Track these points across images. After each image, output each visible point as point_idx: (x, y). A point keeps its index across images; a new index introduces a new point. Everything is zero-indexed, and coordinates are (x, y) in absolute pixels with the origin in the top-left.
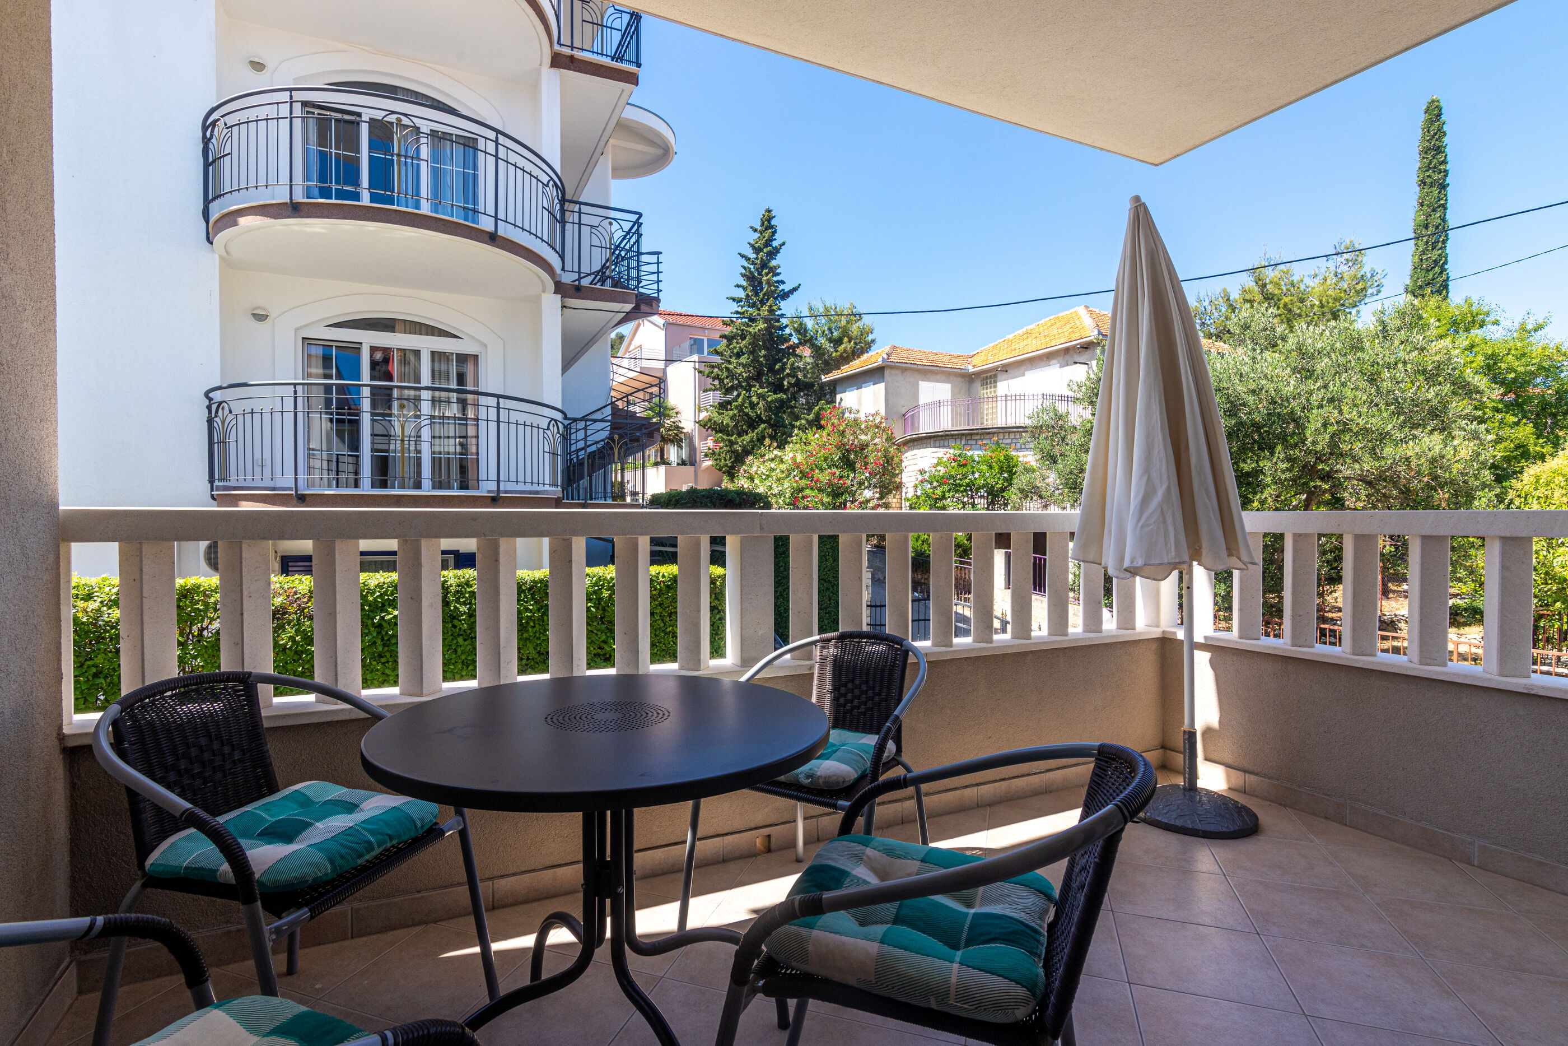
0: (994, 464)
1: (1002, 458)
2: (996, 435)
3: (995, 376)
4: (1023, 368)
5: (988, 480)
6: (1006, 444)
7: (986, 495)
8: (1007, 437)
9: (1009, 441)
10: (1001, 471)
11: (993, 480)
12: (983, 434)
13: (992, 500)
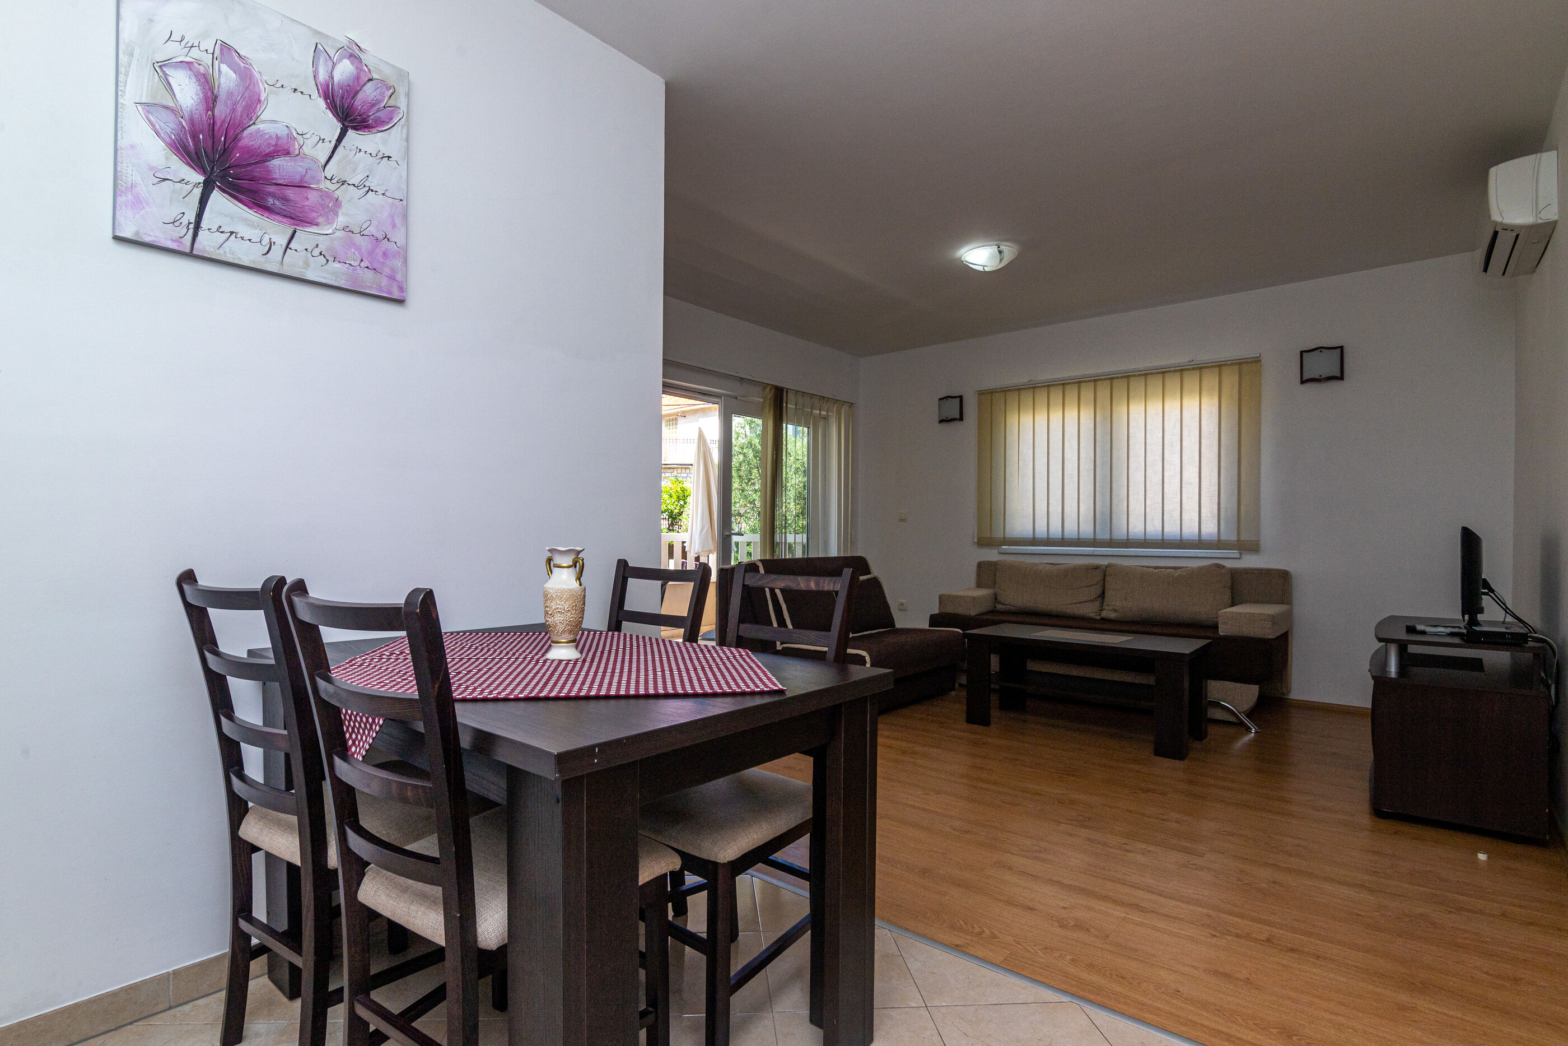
0: (673, 494)
1: (679, 490)
2: (675, 470)
3: (676, 419)
4: (698, 415)
5: (669, 507)
6: (683, 477)
7: (667, 517)
8: (684, 471)
9: (685, 475)
10: (679, 499)
11: (672, 506)
12: (666, 468)
13: (672, 522)
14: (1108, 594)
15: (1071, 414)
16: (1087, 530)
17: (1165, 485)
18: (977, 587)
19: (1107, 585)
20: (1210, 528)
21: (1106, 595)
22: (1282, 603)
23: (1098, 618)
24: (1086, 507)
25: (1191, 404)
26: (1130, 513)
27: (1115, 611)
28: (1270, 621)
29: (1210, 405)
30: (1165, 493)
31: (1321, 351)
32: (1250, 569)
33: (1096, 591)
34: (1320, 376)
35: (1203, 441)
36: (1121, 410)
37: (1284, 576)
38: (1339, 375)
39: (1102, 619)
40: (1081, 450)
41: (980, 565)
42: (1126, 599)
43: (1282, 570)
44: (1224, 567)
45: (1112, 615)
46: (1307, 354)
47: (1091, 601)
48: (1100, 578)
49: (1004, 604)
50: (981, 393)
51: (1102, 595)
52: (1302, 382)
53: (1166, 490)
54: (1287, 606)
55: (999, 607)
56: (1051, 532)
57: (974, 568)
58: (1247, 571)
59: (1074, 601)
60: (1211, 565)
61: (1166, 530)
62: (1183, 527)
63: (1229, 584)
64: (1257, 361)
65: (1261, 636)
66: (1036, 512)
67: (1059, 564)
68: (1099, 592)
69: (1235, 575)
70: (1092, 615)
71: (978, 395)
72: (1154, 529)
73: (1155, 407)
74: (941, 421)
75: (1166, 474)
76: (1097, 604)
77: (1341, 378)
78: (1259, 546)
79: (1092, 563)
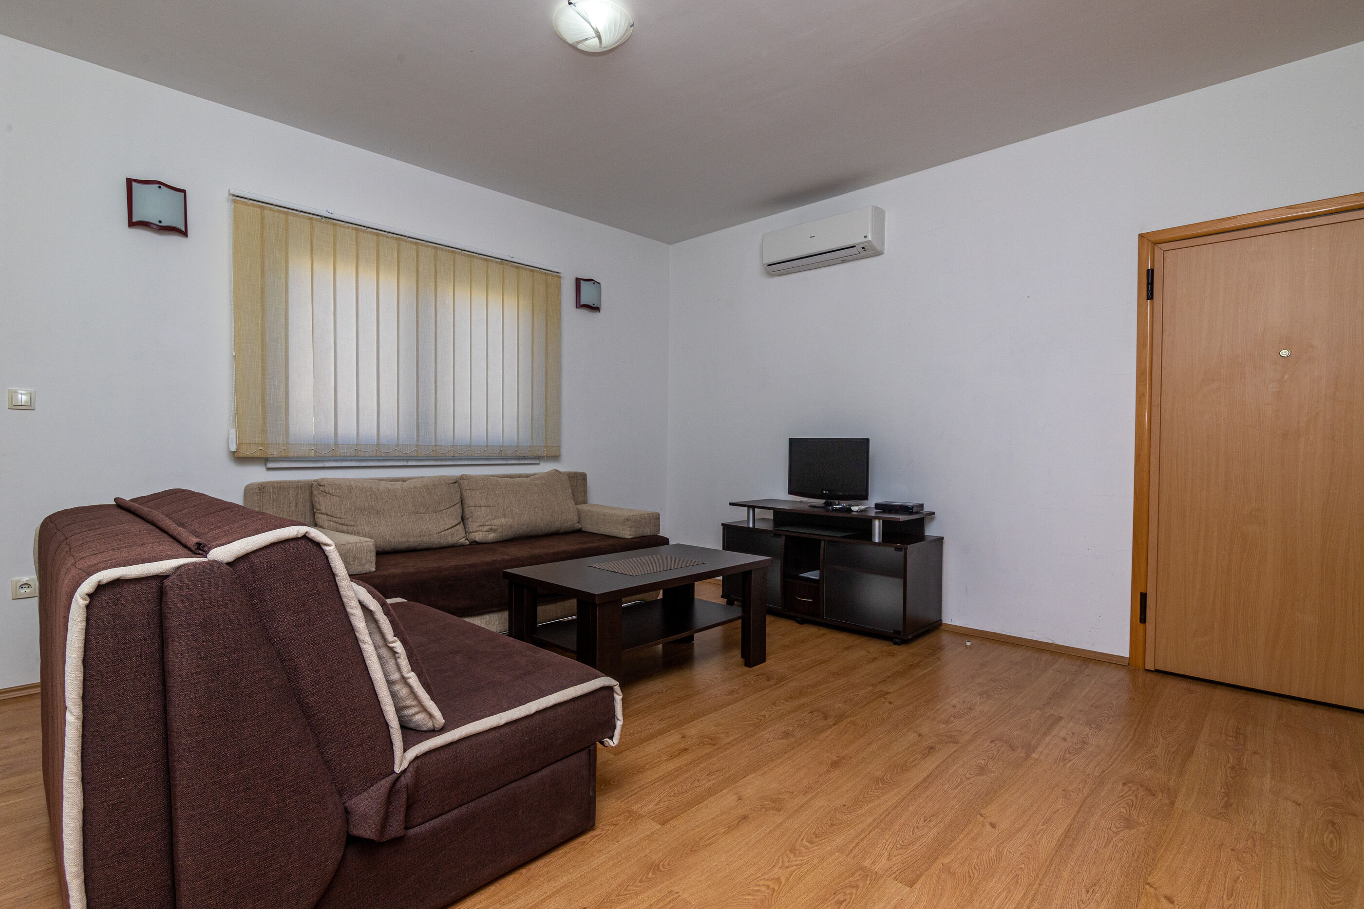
17: (489, 386)
26: (456, 415)
29: (526, 309)
30: (489, 395)
33: (456, 513)
36: (445, 290)
37: (584, 478)
38: (599, 307)
41: (246, 488)
46: (584, 281)
48: (459, 494)
50: (240, 201)
51: (464, 515)
52: (578, 306)
53: (489, 391)
61: (489, 435)
64: (558, 275)
68: (461, 511)
71: (235, 202)
73: (479, 297)
75: (489, 374)
78: (560, 451)
79: (453, 476)
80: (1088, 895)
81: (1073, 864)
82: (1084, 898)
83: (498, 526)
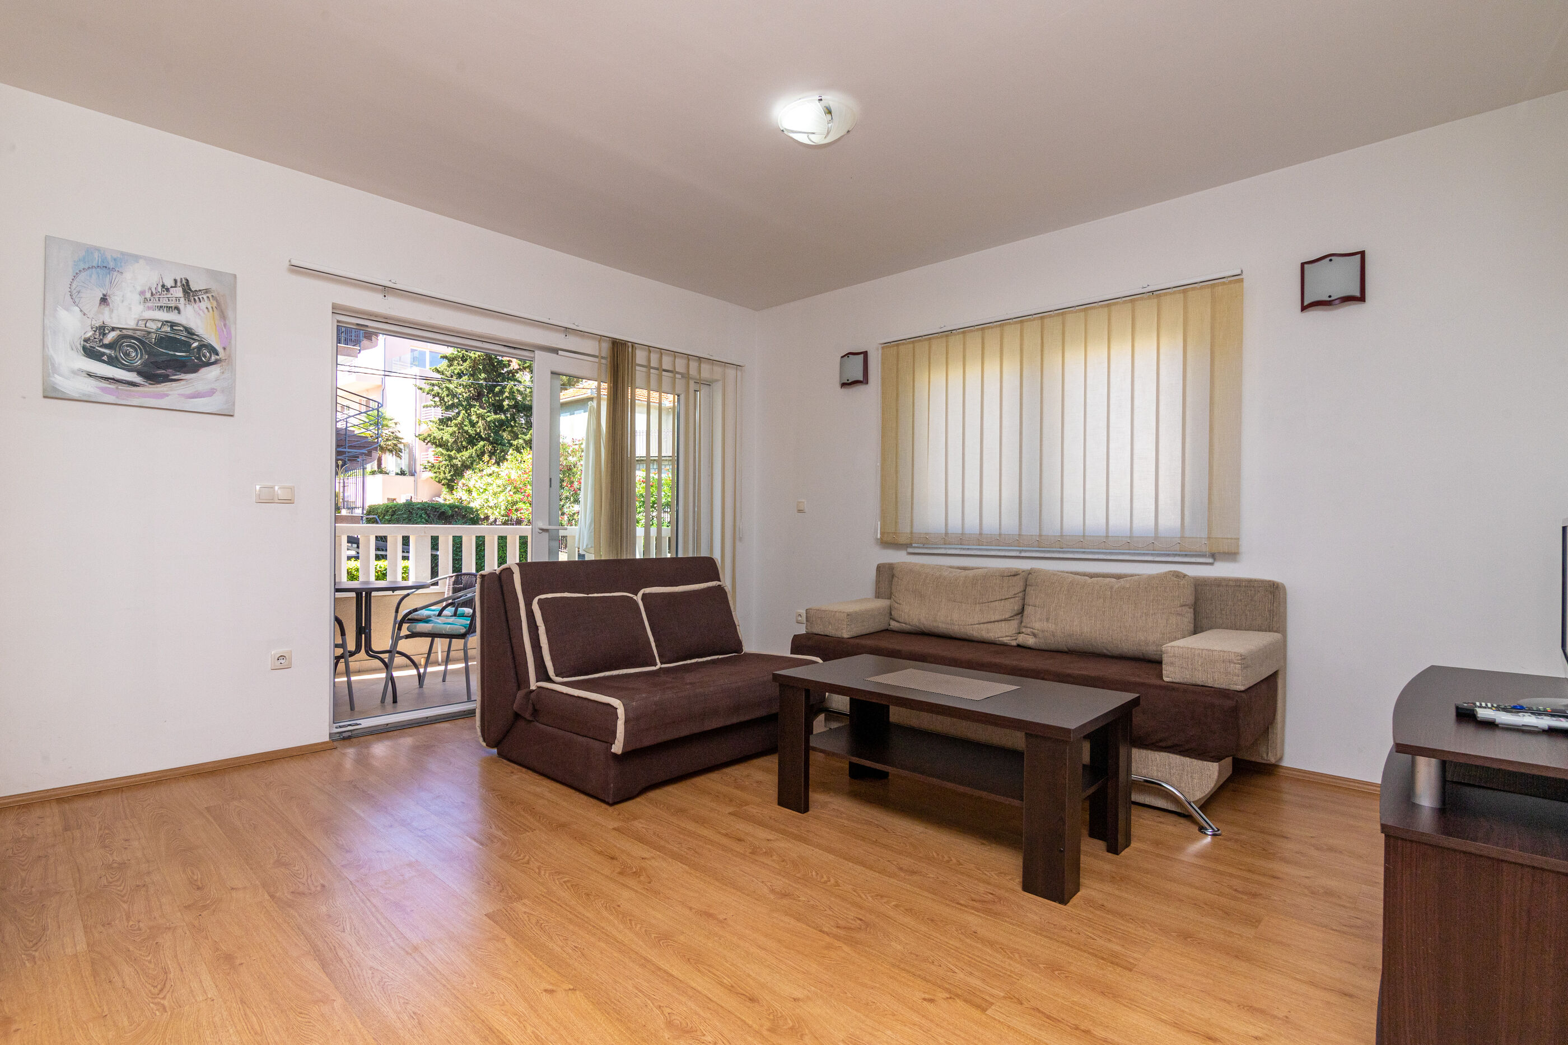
14: (1029, 610)
15: (992, 369)
16: (1010, 524)
17: (1111, 461)
18: (876, 597)
19: (1029, 600)
20: (1170, 521)
21: (1025, 613)
22: (1270, 629)
23: (1014, 643)
24: (1010, 492)
25: (1146, 347)
26: (1065, 500)
27: (1035, 635)
28: (1239, 664)
29: (1172, 348)
30: (1110, 472)
31: (1331, 260)
32: (1224, 579)
33: (1012, 606)
34: (1330, 297)
35: (1161, 397)
36: (1053, 360)
37: (1274, 591)
38: (1358, 294)
39: (1019, 646)
40: (1004, 416)
41: (880, 568)
42: (1048, 620)
43: (1270, 581)
44: (1185, 576)
45: (1031, 641)
46: (1310, 266)
47: (1005, 620)
48: (1019, 588)
49: (898, 622)
50: (886, 345)
51: (1021, 612)
52: (1304, 308)
53: (1111, 468)
54: (1276, 636)
55: (894, 625)
56: (966, 526)
57: (873, 573)
58: (1219, 583)
59: (982, 621)
60: (1166, 573)
61: (1111, 523)
62: (1134, 518)
63: (1191, 600)
64: (1237, 279)
65: (1223, 686)
66: (950, 499)
67: (972, 569)
68: (1017, 608)
69: (1200, 586)
70: (1006, 640)
71: (883, 348)
72: (1096, 522)
73: (1098, 354)
74: (844, 385)
75: (1111, 446)
76: (1014, 624)
77: (1362, 298)
78: (1238, 546)
79: (1012, 568)
80: (411, 1012)
81: (456, 1023)
82: (409, 1007)
83: (1038, 630)
